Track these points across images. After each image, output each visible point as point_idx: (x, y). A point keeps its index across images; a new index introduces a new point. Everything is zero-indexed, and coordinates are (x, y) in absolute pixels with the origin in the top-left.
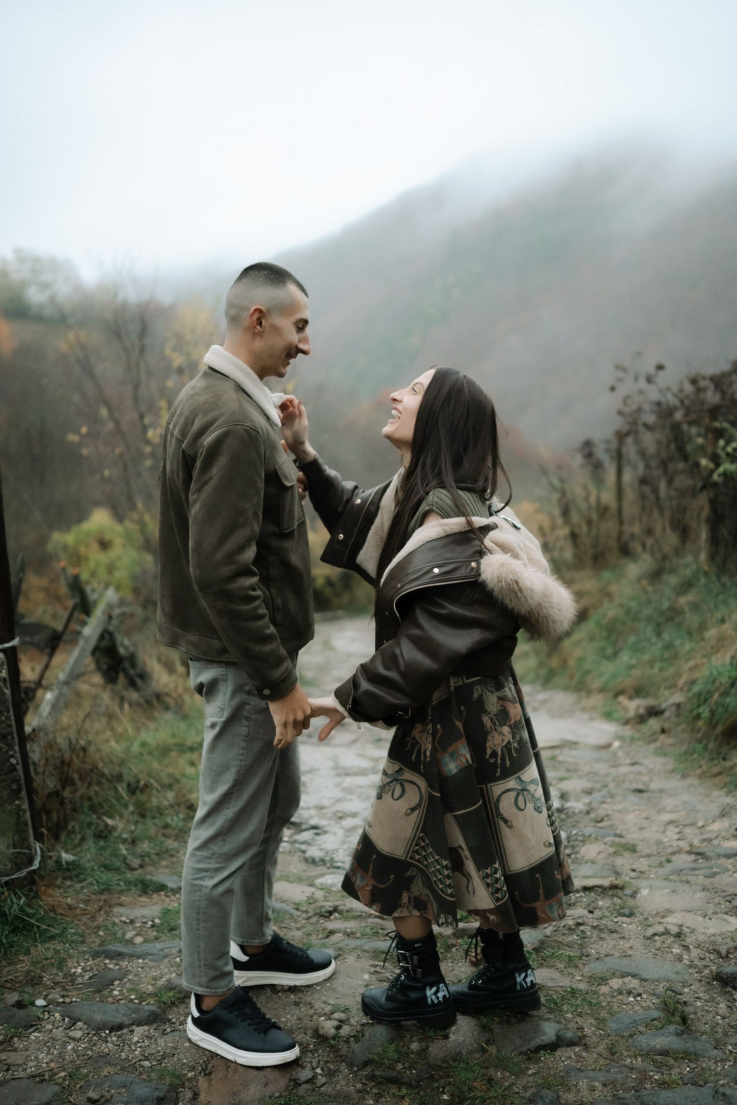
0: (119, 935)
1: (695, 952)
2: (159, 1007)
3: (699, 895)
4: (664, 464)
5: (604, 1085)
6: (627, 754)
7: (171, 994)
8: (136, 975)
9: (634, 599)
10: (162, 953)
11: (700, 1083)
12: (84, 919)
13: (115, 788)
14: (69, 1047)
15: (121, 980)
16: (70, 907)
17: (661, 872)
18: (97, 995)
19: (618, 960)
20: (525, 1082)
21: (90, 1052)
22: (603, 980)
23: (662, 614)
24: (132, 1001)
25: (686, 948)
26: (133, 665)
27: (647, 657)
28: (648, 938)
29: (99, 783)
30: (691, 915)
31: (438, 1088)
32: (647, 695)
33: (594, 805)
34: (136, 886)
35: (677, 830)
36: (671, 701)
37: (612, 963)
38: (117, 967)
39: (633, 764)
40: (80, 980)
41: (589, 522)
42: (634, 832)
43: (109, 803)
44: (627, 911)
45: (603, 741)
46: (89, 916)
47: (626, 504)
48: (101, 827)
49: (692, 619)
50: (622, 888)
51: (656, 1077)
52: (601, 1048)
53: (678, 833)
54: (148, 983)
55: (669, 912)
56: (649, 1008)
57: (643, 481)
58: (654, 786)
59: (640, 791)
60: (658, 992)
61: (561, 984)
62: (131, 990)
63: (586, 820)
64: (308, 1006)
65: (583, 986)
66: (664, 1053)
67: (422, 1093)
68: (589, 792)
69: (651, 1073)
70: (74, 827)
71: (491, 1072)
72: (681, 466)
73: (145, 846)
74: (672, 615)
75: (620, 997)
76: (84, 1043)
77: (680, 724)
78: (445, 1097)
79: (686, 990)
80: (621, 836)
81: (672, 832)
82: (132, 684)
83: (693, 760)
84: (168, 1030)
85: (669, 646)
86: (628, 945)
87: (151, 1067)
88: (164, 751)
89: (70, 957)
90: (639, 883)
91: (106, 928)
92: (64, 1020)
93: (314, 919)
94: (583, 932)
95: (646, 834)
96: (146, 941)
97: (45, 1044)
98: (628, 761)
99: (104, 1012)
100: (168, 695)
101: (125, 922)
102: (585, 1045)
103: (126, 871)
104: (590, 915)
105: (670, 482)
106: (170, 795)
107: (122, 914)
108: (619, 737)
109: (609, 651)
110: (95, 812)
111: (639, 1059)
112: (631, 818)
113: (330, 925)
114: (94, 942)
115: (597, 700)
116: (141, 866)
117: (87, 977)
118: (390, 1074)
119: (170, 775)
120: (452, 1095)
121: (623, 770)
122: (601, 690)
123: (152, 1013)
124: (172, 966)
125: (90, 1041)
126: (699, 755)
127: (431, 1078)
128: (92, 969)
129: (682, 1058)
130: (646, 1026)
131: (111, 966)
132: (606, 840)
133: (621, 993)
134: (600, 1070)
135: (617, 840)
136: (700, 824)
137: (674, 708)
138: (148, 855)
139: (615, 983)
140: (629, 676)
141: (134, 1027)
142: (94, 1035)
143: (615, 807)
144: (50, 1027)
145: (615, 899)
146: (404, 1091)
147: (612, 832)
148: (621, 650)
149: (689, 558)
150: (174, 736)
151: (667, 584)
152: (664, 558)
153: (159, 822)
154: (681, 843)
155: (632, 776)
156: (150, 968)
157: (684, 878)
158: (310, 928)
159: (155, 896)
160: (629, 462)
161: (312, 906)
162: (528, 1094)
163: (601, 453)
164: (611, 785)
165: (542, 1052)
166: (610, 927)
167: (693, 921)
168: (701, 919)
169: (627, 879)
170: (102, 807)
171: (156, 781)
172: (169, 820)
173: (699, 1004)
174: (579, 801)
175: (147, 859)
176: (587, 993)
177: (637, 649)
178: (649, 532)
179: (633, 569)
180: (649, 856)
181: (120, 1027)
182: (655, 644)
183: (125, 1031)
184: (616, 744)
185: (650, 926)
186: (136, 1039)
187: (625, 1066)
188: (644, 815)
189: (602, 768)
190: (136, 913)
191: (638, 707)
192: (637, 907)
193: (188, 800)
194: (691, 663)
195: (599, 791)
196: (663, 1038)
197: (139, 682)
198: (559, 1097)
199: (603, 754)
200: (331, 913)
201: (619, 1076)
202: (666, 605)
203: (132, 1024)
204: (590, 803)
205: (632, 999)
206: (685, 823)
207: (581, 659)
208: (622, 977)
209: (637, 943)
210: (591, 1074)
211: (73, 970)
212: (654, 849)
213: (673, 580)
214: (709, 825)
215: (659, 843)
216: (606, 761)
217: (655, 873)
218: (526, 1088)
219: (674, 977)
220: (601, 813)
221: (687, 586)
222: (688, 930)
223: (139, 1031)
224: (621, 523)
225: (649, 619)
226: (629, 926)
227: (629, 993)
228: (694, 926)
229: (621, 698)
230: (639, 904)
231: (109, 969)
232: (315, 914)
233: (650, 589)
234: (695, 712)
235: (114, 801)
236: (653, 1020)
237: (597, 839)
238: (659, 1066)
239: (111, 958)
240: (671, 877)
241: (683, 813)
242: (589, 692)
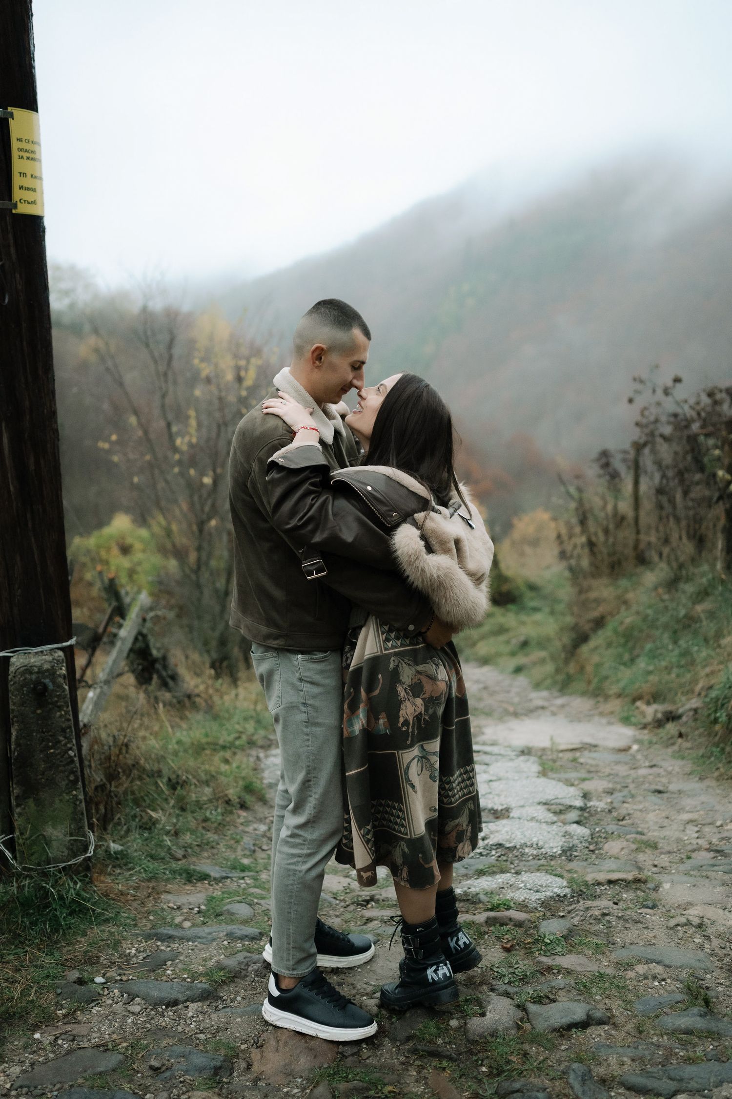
0: (168, 919)
1: (716, 942)
2: (211, 985)
3: (719, 889)
4: (680, 474)
5: (633, 1060)
6: (646, 757)
7: (222, 973)
8: (187, 957)
9: (650, 607)
10: (210, 937)
11: (724, 1059)
12: (135, 904)
13: (156, 783)
14: (129, 1021)
15: (173, 960)
16: (122, 893)
17: (682, 867)
18: (152, 974)
19: (643, 948)
20: (558, 1056)
21: (148, 1026)
22: (629, 966)
23: (678, 621)
24: (184, 980)
25: (707, 938)
26: (165, 667)
27: (663, 664)
28: (671, 928)
29: (140, 778)
30: (712, 908)
31: (477, 1061)
32: (664, 701)
33: (615, 805)
34: (180, 875)
35: (696, 829)
36: (688, 707)
37: (638, 951)
38: (169, 949)
39: (652, 767)
40: (134, 960)
41: (606, 531)
42: (654, 831)
43: (151, 797)
44: (650, 903)
45: (622, 744)
46: (139, 902)
47: (642, 514)
48: (146, 819)
49: (708, 627)
50: (645, 882)
51: (681, 1054)
52: (629, 1027)
53: (698, 832)
54: (199, 964)
55: (690, 904)
56: (674, 991)
57: (660, 491)
58: (672, 787)
59: (660, 792)
60: (681, 977)
61: (589, 970)
62: (184, 970)
63: (608, 818)
64: (351, 987)
65: (610, 971)
66: (689, 1032)
67: (462, 1065)
68: (610, 792)
69: (677, 1050)
70: (119, 819)
71: (526, 1047)
72: (698, 477)
73: (187, 838)
74: (689, 622)
75: (645, 981)
76: (143, 1017)
77: (697, 729)
78: (484, 1069)
79: (708, 976)
80: (642, 834)
81: (692, 831)
82: (164, 685)
83: (711, 763)
84: (221, 1007)
85: (685, 653)
86: (651, 935)
87: (206, 1040)
88: (199, 749)
89: (125, 939)
90: (661, 878)
91: (156, 913)
92: (123, 996)
93: (352, 908)
94: (609, 922)
95: (665, 833)
96: (193, 925)
97: (106, 1017)
98: (647, 764)
99: (160, 989)
100: (198, 695)
101: (173, 908)
102: (614, 1024)
103: (171, 860)
104: (615, 907)
105: (686, 493)
106: (208, 790)
107: (169, 900)
108: (637, 741)
109: (626, 657)
110: (138, 806)
111: (665, 1037)
112: (651, 817)
113: (368, 913)
114: (145, 925)
115: (614, 705)
116: (184, 857)
117: (141, 958)
118: (431, 1047)
119: (207, 772)
120: (491, 1067)
121: (642, 772)
122: (619, 696)
123: (204, 990)
124: (221, 949)
125: (148, 1015)
126: (717, 758)
127: (470, 1052)
128: (145, 950)
129: (706, 1037)
130: (671, 1008)
131: (163, 948)
132: (628, 837)
133: (646, 978)
134: (629, 1046)
135: (639, 837)
136: (718, 823)
137: (691, 713)
138: (190, 846)
139: (641, 969)
140: (647, 682)
141: (188, 1003)
142: (152, 1009)
143: (635, 807)
144: (110, 1002)
145: (639, 892)
146: (445, 1063)
147: (634, 830)
148: (638, 656)
149: (705, 567)
150: (207, 735)
151: (684, 592)
152: (681, 566)
153: (199, 816)
154: (700, 841)
155: (651, 777)
156: (200, 950)
157: (704, 874)
158: (348, 916)
159: (199, 884)
160: (646, 472)
161: (349, 895)
162: (562, 1067)
163: (617, 464)
164: (632, 786)
165: (574, 1030)
166: (635, 918)
167: (712, 913)
168: (721, 911)
169: (650, 874)
170: (145, 801)
171: (194, 777)
172: (208, 814)
173: (720, 989)
174: (601, 801)
175: (189, 850)
176: (614, 978)
177: (653, 655)
178: (666, 541)
179: (650, 578)
180: (669, 852)
181: (175, 1003)
182: (672, 651)
183: (180, 1006)
184: (635, 747)
185: (672, 917)
186: (191, 1014)
187: (652, 1043)
188: (664, 815)
189: (622, 770)
190: (182, 900)
191: (656, 711)
192: (660, 900)
193: (226, 795)
194: (708, 670)
195: (620, 791)
196: (687, 1018)
197: (171, 683)
198: (590, 1071)
199: (622, 756)
200: (368, 902)
201: (647, 1052)
202: (682, 612)
203: (187, 1001)
204: (612, 803)
205: (657, 984)
206: (703, 822)
207: (599, 665)
208: (647, 963)
209: (661, 934)
210: (620, 1050)
211: (128, 951)
212: (675, 846)
213: (689, 588)
214: (727, 824)
215: (679, 840)
216: (626, 763)
217: (676, 869)
218: (559, 1062)
219: (697, 964)
220: (623, 812)
221: (703, 594)
222: (709, 922)
223: (193, 1007)
224: (638, 532)
225: (666, 627)
226: (653, 917)
227: (654, 978)
228: (714, 918)
229: (639, 703)
230: (662, 897)
231: (161, 950)
232: (353, 903)
233: (666, 597)
234: (712, 717)
235: (156, 796)
236: (677, 1003)
237: (619, 836)
238: (684, 1044)
239: (163, 941)
240: (692, 873)
241: (702, 813)
242: (607, 697)
